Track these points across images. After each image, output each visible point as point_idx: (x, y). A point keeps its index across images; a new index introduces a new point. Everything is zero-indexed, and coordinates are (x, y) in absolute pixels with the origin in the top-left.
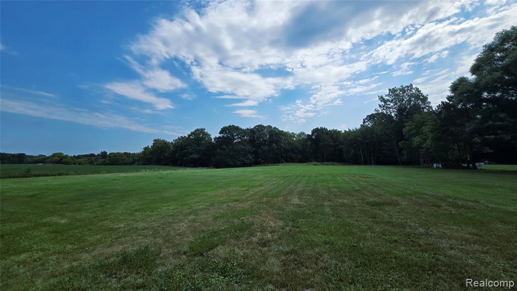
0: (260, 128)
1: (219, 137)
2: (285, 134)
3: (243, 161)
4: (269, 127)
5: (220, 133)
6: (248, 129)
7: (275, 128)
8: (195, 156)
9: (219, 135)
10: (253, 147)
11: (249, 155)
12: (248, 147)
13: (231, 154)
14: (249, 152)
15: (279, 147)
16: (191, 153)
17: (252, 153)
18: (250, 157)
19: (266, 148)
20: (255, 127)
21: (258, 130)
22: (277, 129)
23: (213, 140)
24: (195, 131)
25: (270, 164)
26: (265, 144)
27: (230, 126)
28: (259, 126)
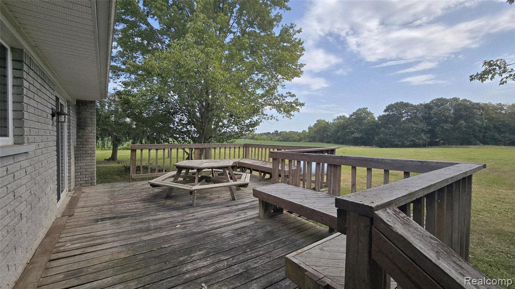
0: (440, 102)
1: (384, 116)
2: (478, 106)
3: (414, 141)
4: (455, 99)
5: (385, 111)
6: (421, 105)
7: (465, 100)
8: (356, 135)
9: (384, 113)
10: (428, 125)
11: (422, 135)
12: (423, 126)
13: (398, 133)
14: (423, 131)
15: (471, 125)
16: (353, 133)
17: (426, 132)
18: (424, 137)
19: (447, 126)
20: (432, 101)
21: (436, 105)
22: (468, 101)
23: (377, 119)
24: (357, 111)
25: (453, 146)
26: (446, 122)
27: (397, 104)
28: (438, 99)
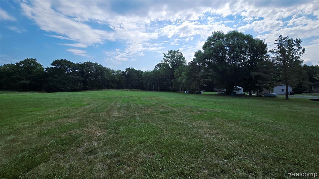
0: (88, 64)
1: (51, 68)
2: (108, 70)
3: (74, 87)
4: (96, 64)
5: (52, 64)
6: (78, 64)
7: (100, 65)
8: (24, 82)
9: (52, 66)
10: (82, 77)
11: (79, 83)
12: (78, 77)
13: (63, 81)
14: (79, 81)
15: (103, 78)
16: (20, 80)
17: (81, 82)
18: (80, 85)
19: (93, 79)
20: (84, 63)
21: (87, 65)
22: (102, 66)
23: (45, 69)
24: (25, 60)
25: (95, 90)
26: (92, 76)
27: (62, 60)
28: (87, 62)
